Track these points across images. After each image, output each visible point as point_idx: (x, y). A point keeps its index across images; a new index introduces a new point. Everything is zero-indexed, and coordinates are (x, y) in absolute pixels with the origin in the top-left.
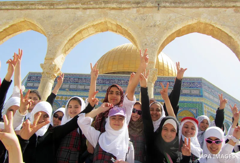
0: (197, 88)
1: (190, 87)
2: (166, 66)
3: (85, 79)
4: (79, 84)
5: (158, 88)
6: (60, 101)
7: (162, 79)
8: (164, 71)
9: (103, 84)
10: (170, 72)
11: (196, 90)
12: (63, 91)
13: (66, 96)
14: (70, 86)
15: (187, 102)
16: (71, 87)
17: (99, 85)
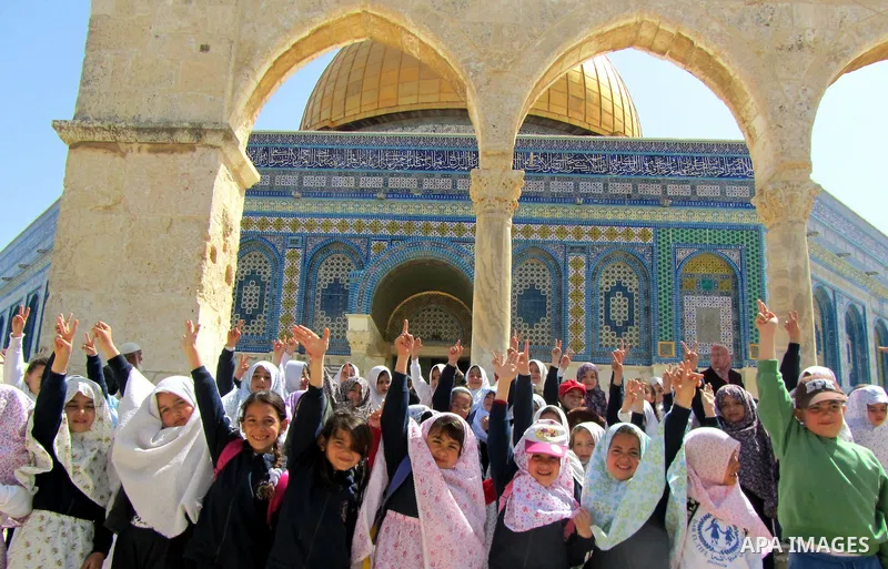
0: (745, 177)
1: (721, 176)
2: (591, 84)
3: (354, 151)
4: (335, 170)
5: (617, 180)
6: (274, 235)
7: (629, 147)
8: (588, 104)
9: (421, 168)
10: (607, 105)
11: (741, 184)
12: (278, 198)
13: (293, 215)
14: (301, 179)
15: (711, 227)
16: (308, 182)
17: (409, 175)
